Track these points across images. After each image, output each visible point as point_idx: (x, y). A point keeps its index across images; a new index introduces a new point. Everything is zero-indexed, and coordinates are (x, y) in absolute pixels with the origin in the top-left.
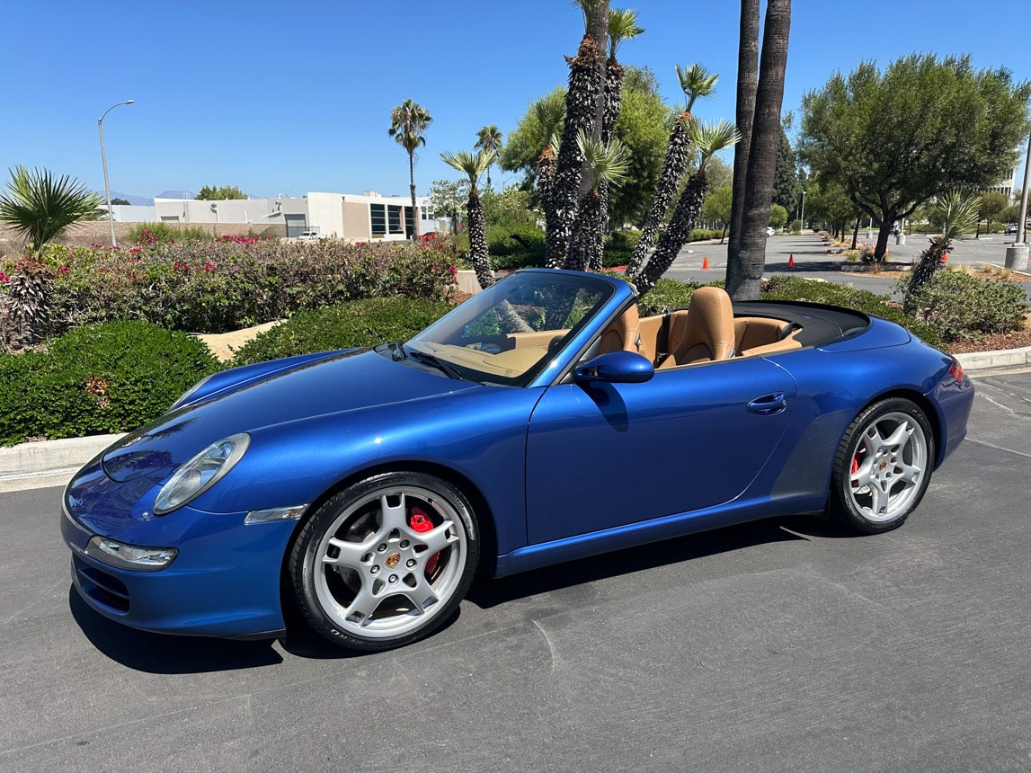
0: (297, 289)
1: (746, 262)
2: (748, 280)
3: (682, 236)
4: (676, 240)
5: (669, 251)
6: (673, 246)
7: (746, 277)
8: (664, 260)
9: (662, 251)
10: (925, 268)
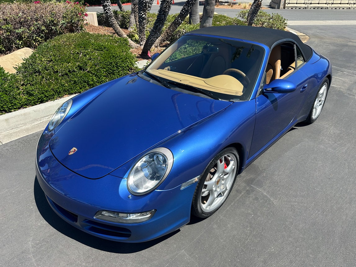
0: (22, 30)
1: (208, 11)
2: (209, 18)
3: (194, 2)
4: (192, 3)
5: (189, 8)
6: (191, 6)
7: (208, 17)
8: (187, 12)
9: (187, 8)
10: (256, 10)
